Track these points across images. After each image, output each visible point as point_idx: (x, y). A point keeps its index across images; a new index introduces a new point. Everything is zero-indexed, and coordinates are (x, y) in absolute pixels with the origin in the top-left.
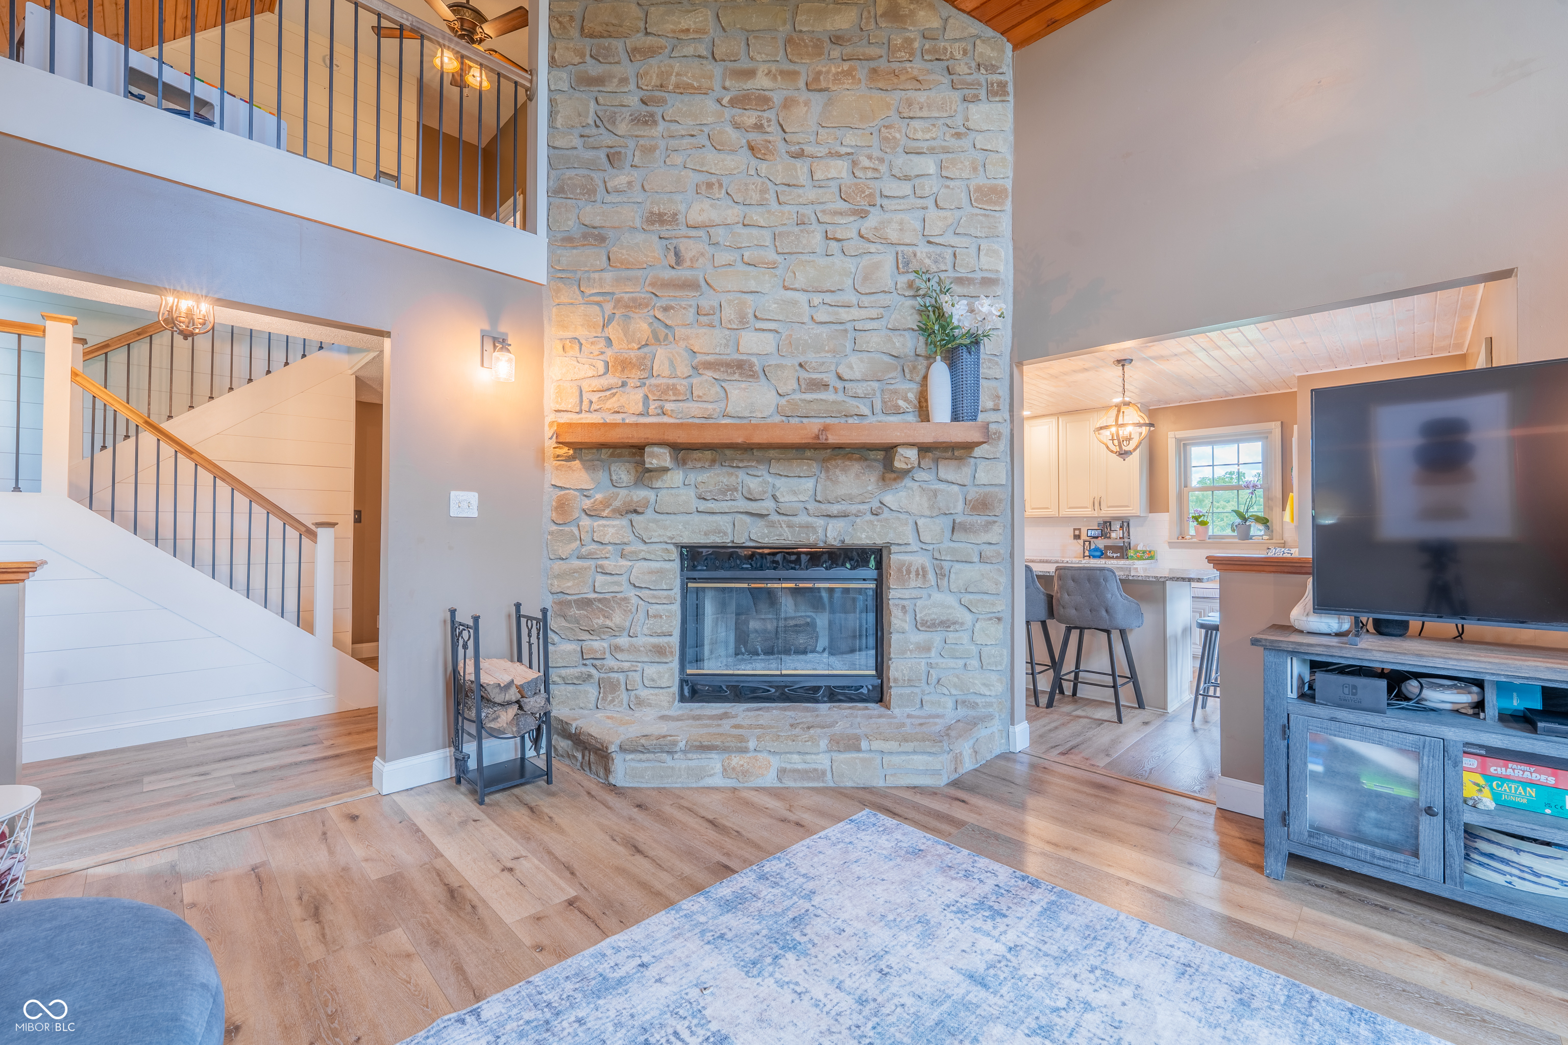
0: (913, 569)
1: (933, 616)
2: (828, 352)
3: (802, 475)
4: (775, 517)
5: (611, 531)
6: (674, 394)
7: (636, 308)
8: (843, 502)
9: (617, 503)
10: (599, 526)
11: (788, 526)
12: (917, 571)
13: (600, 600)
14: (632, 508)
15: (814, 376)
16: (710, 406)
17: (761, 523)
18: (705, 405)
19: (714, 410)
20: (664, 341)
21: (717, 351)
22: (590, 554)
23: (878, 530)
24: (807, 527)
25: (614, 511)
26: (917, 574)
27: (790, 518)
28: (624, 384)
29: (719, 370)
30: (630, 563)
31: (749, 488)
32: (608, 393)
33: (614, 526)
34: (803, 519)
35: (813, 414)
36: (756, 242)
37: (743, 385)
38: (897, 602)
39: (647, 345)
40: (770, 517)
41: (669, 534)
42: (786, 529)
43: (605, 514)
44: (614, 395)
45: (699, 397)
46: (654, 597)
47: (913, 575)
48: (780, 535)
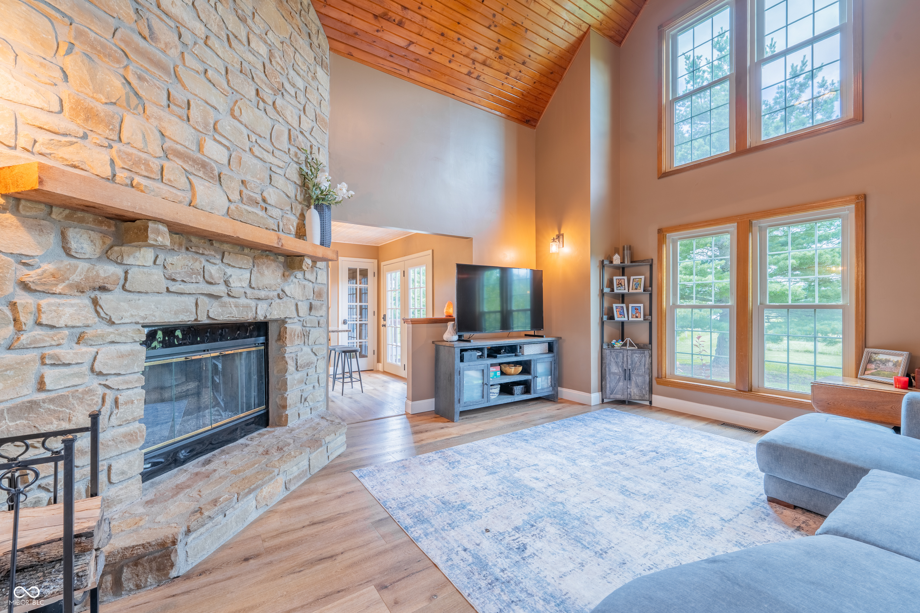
0: (296, 333)
1: (305, 361)
2: (258, 179)
3: (243, 267)
4: (226, 299)
5: (69, 311)
6: (147, 171)
7: (105, 56)
8: (266, 289)
9: (76, 278)
10: (49, 305)
11: (236, 306)
12: (298, 334)
13: (52, 401)
14: (97, 285)
15: (252, 194)
16: (179, 193)
17: (216, 303)
18: (174, 191)
19: (184, 198)
20: (134, 109)
21: (186, 144)
22: (35, 341)
23: (282, 309)
24: (247, 307)
25: (70, 286)
26: (298, 337)
27: (236, 300)
28: (85, 137)
29: (188, 162)
30: (93, 350)
31: (211, 273)
32: (64, 139)
33: (72, 305)
34: (243, 301)
35: (250, 222)
36: (216, 66)
37: (207, 184)
38: (290, 355)
39: (115, 104)
40: (223, 299)
41: (142, 314)
42: (234, 308)
43: (59, 289)
44: (72, 144)
45: (170, 180)
46: (126, 382)
47: (296, 337)
48: (231, 313)
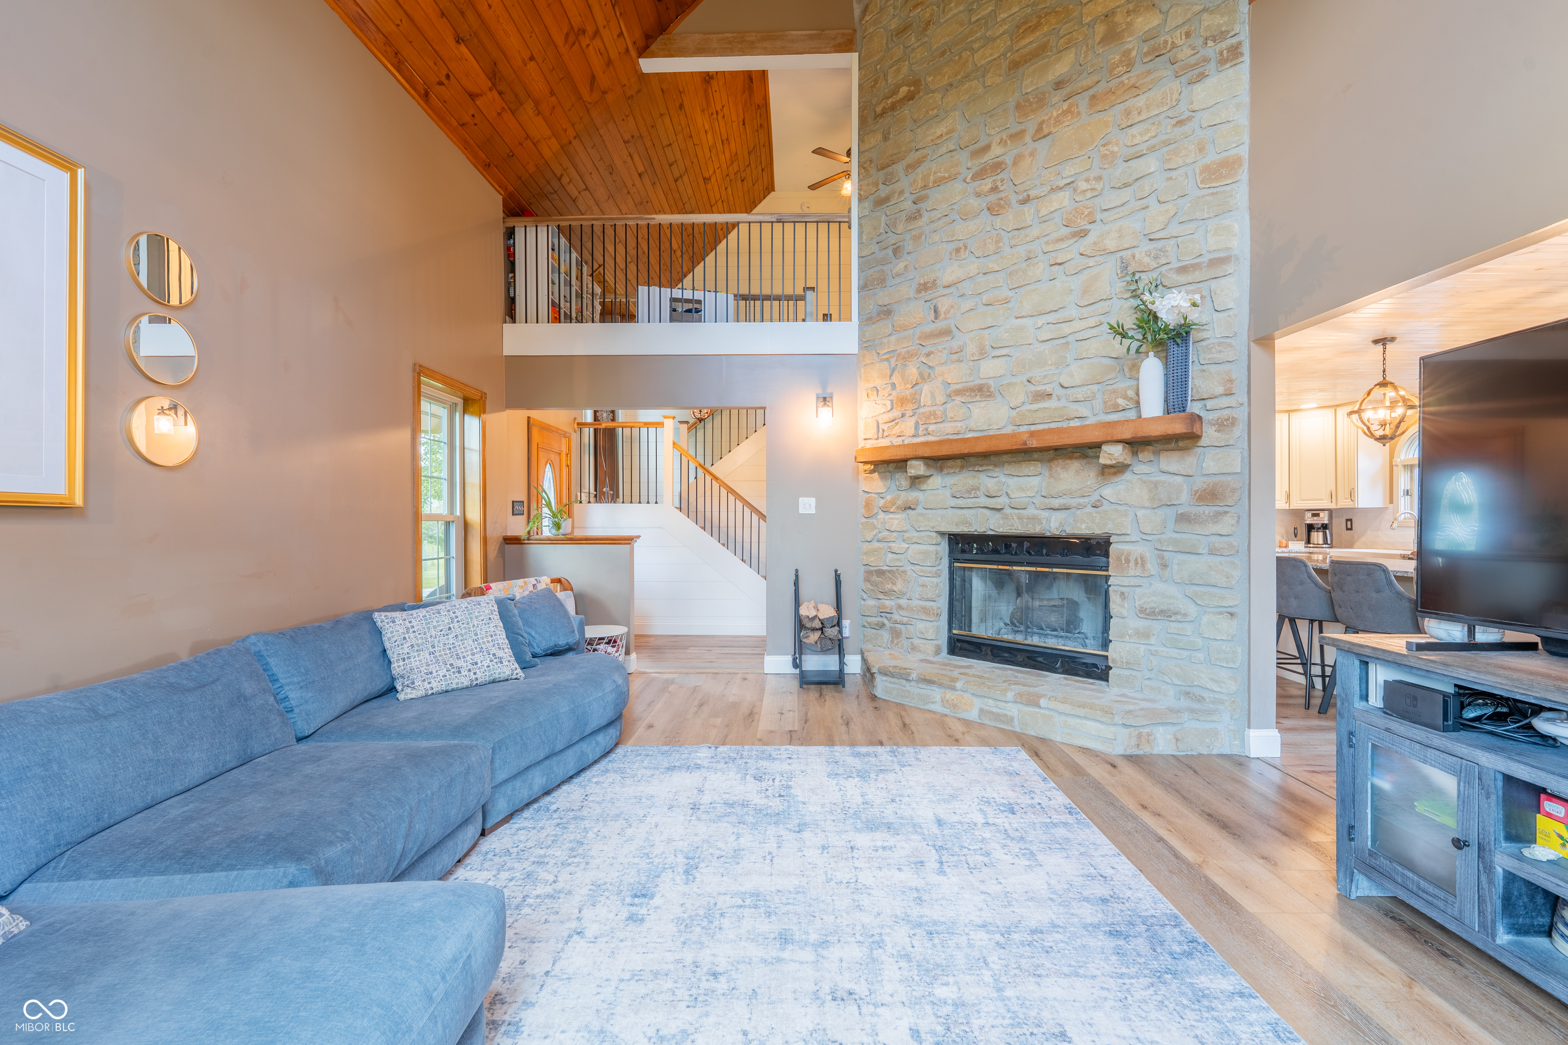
0: (1132, 558)
1: (1152, 605)
2: (1051, 365)
3: (1029, 474)
4: (1008, 511)
5: (896, 522)
6: (935, 418)
7: (909, 358)
8: (1064, 497)
9: (899, 502)
10: (889, 518)
11: (1018, 518)
12: (1136, 560)
13: (889, 571)
14: (908, 506)
15: (1039, 388)
16: (959, 424)
17: (998, 515)
18: (956, 424)
19: (962, 427)
20: (928, 378)
21: (963, 380)
22: (883, 538)
23: (1097, 521)
24: (1034, 519)
25: (898, 508)
26: (1136, 564)
27: (1020, 511)
28: (903, 416)
29: (965, 395)
30: (907, 546)
31: (987, 486)
32: (893, 423)
33: (897, 519)
34: (1031, 511)
35: (1038, 421)
36: (992, 286)
37: (983, 404)
38: (1116, 588)
39: (917, 384)
40: (1004, 510)
41: (931, 524)
42: (1017, 521)
43: (892, 510)
44: (897, 424)
45: (952, 418)
46: (922, 571)
47: (1132, 564)
48: (1012, 525)
